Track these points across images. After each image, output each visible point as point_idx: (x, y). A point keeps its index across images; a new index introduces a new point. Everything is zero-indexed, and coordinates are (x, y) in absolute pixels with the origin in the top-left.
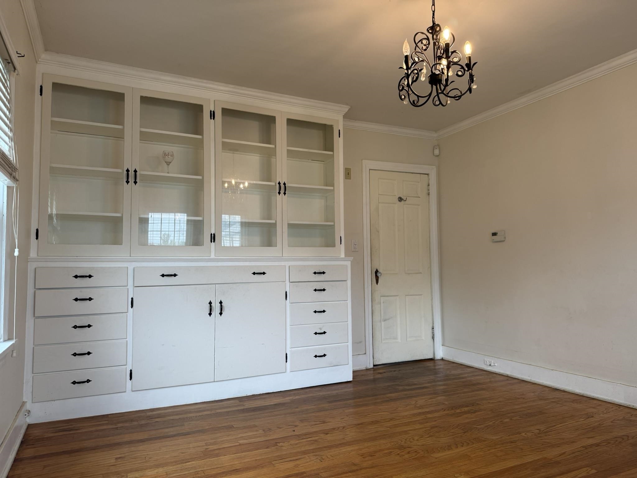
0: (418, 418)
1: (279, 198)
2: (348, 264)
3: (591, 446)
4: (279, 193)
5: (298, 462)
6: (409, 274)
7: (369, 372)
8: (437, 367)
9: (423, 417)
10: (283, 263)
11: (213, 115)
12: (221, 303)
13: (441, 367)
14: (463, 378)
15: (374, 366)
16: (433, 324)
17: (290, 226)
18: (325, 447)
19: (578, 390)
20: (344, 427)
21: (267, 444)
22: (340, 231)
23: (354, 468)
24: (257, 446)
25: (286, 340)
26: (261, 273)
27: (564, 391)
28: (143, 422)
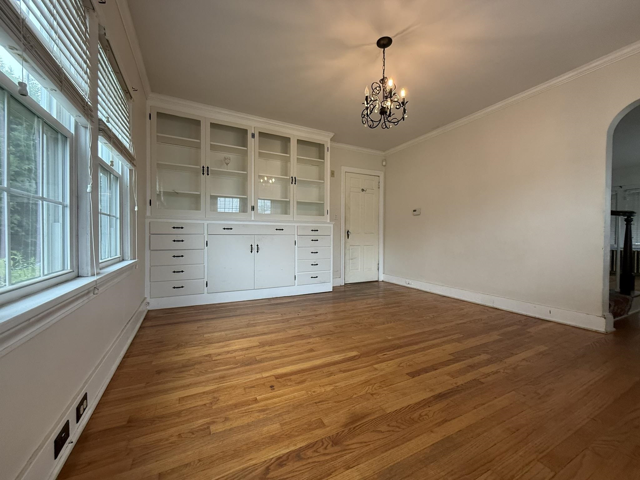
0: (367, 309)
1: (292, 186)
2: (332, 226)
3: (461, 324)
4: (292, 183)
5: (299, 330)
6: (366, 233)
7: (342, 287)
8: (380, 285)
9: (370, 308)
10: (294, 224)
11: (253, 136)
12: (258, 245)
13: (382, 285)
14: (393, 290)
15: (345, 284)
16: (379, 262)
17: (298, 203)
18: (315, 323)
19: (456, 297)
20: (326, 313)
21: (283, 321)
22: (327, 207)
23: (331, 333)
24: (277, 322)
25: (295, 268)
26: (280, 230)
27: (448, 297)
28: (214, 310)
